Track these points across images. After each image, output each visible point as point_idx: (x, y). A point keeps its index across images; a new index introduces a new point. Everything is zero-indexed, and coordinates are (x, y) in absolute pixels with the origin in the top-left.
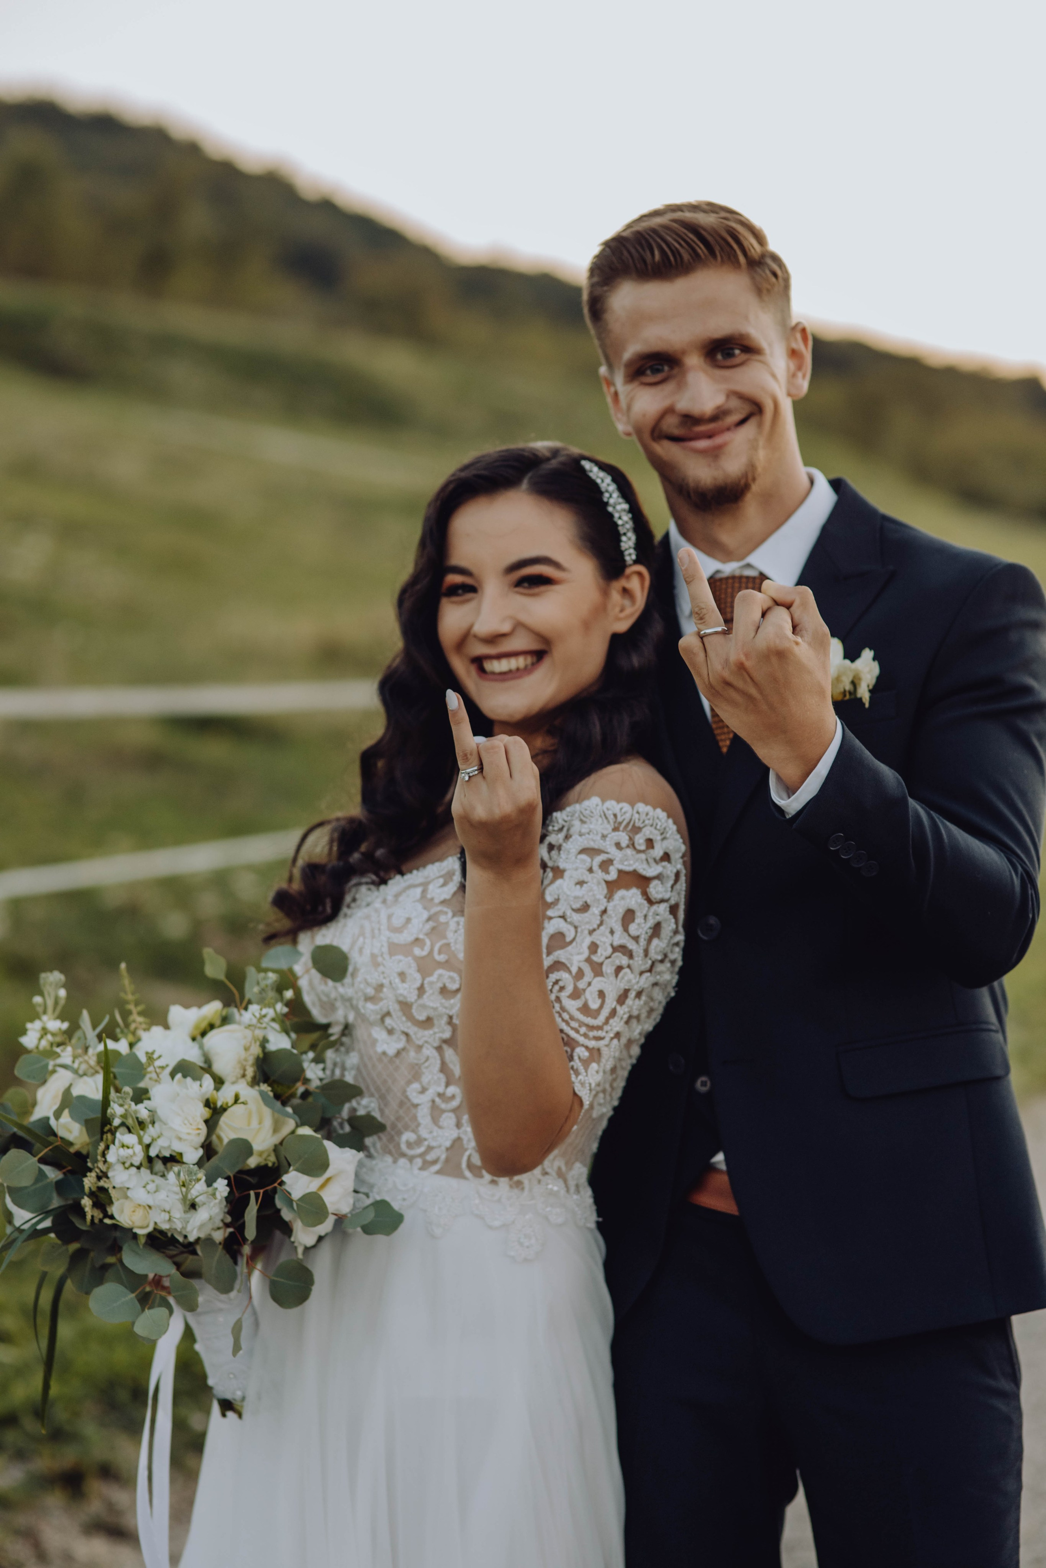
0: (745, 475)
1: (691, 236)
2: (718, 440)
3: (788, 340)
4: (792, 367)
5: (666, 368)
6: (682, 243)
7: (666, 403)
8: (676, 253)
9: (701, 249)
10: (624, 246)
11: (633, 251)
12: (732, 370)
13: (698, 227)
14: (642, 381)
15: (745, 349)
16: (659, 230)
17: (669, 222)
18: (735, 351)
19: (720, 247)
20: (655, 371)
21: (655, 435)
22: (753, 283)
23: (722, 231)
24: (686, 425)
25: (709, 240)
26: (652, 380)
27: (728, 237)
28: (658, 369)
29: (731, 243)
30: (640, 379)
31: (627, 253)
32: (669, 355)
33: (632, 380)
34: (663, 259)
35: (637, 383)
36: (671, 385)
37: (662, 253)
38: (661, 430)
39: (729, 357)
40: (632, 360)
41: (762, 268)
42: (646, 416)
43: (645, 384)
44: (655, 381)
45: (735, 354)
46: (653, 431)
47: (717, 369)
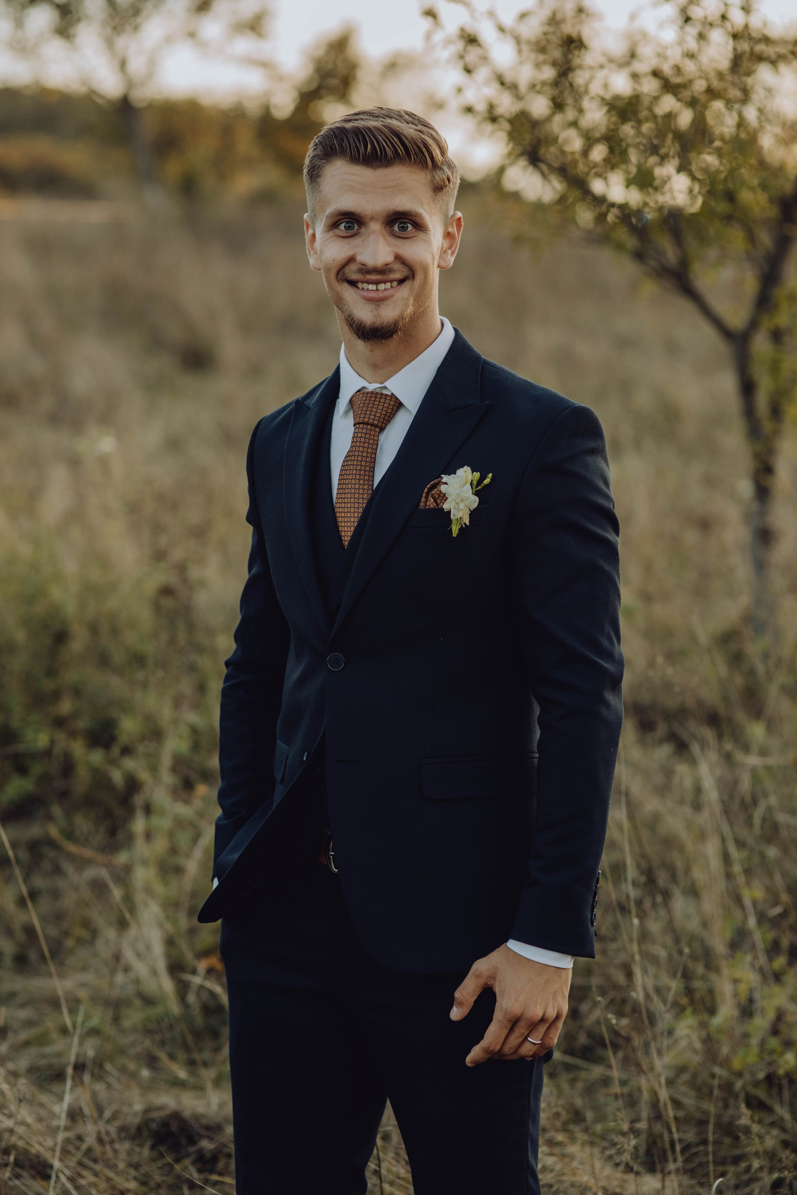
1: (396, 140)
3: (446, 226)
4: (446, 245)
5: (356, 227)
6: (389, 143)
7: (350, 253)
8: (383, 149)
9: (401, 151)
11: (351, 141)
12: (403, 240)
13: (401, 133)
14: (336, 233)
15: (416, 226)
16: (373, 130)
17: (382, 126)
18: (409, 225)
19: (415, 152)
20: (347, 228)
21: (339, 277)
22: (432, 181)
23: (418, 141)
24: (361, 272)
25: (408, 145)
26: (344, 234)
27: (422, 146)
28: (349, 227)
29: (423, 150)
30: (335, 231)
31: (346, 140)
32: (360, 217)
33: (328, 231)
34: (372, 151)
35: (332, 235)
36: (357, 241)
37: (373, 147)
38: (343, 273)
39: (403, 230)
40: (332, 215)
41: (441, 172)
42: (335, 261)
43: (339, 236)
44: (346, 235)
45: (407, 227)
46: (338, 273)
47: (392, 237)
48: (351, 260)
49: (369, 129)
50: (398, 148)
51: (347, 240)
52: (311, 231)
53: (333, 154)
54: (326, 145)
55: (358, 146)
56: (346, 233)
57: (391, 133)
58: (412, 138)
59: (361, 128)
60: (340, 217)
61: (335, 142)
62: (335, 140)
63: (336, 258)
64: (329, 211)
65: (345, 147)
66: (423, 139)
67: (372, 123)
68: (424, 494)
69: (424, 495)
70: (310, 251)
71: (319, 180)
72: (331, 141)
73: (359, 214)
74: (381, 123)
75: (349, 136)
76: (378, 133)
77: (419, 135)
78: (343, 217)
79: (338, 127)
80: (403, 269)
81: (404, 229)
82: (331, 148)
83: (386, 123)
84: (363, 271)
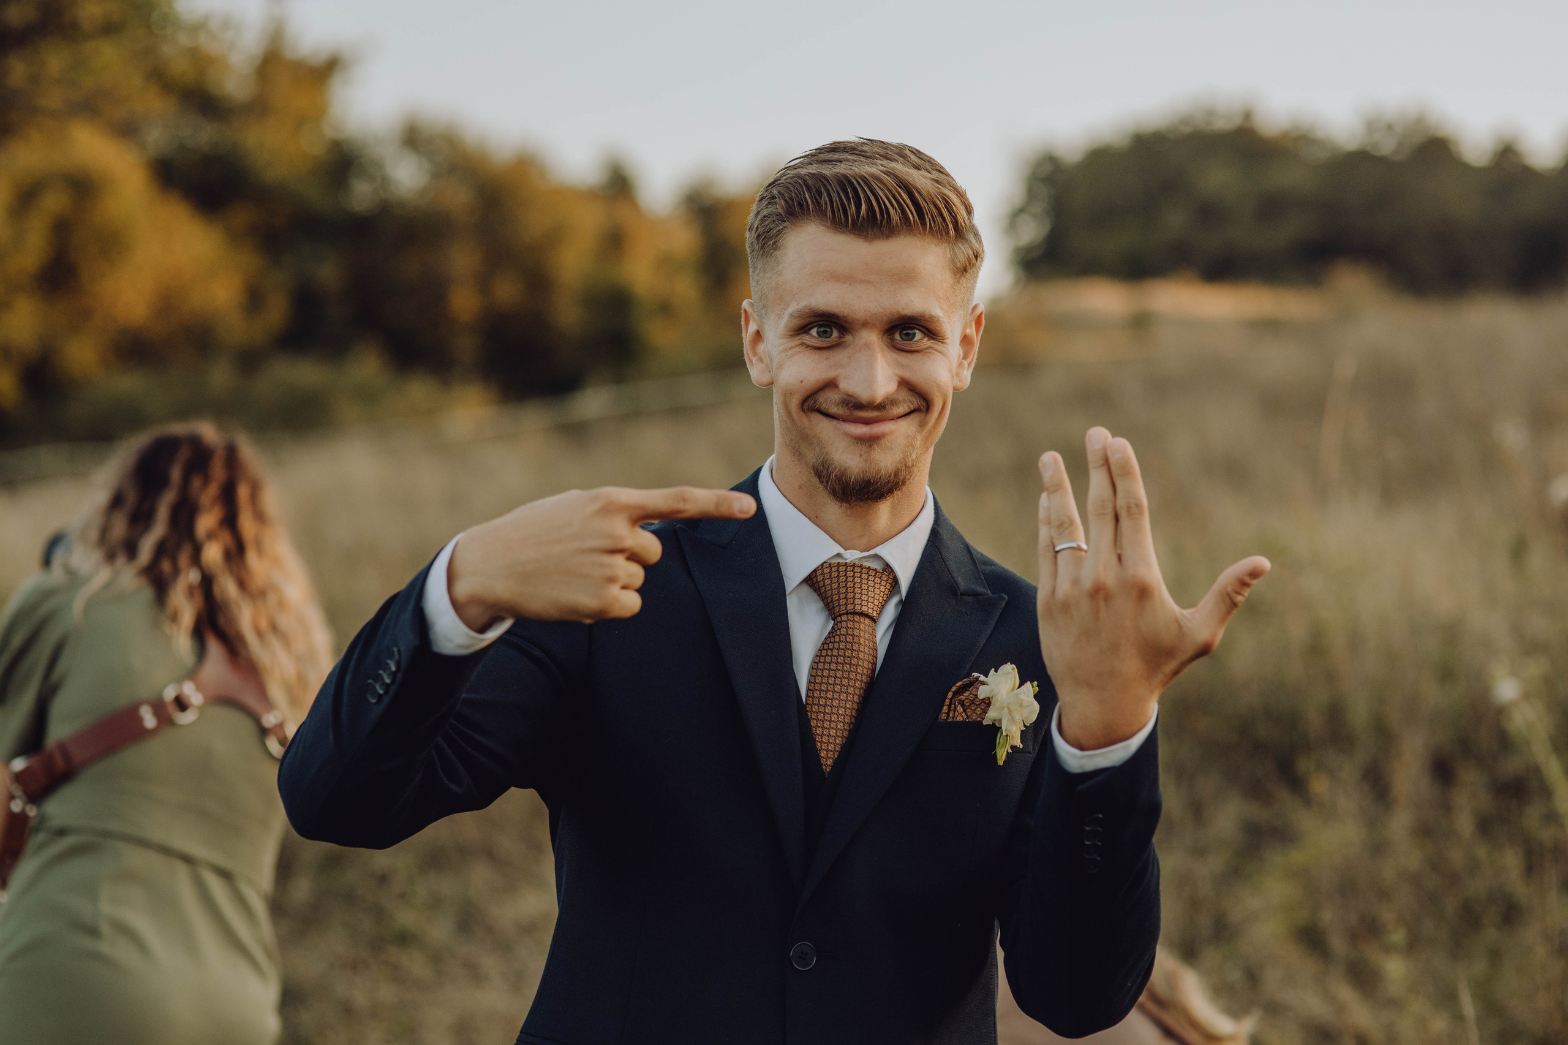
0: (897, 473)
1: (905, 196)
2: (877, 429)
4: (962, 355)
5: (835, 334)
6: (893, 201)
7: (828, 374)
8: (884, 211)
9: (912, 215)
10: (824, 186)
11: (835, 196)
12: (909, 355)
13: (911, 184)
14: (806, 342)
15: (929, 334)
16: (870, 180)
17: (883, 172)
18: (917, 331)
19: (932, 216)
20: (821, 333)
21: (806, 405)
22: (953, 261)
23: (937, 197)
24: (847, 405)
25: (921, 203)
26: (819, 344)
27: (941, 205)
28: (825, 332)
29: (944, 212)
30: (804, 338)
31: (825, 194)
32: (846, 321)
33: (792, 336)
34: (868, 214)
35: (799, 342)
36: (840, 356)
37: (869, 206)
38: (815, 402)
39: (907, 338)
40: (801, 314)
41: (966, 245)
42: (803, 383)
43: (808, 346)
44: (822, 346)
45: (914, 334)
46: (804, 401)
47: (893, 351)
48: (830, 384)
49: (863, 178)
50: (907, 209)
51: (825, 354)
52: (753, 327)
53: (803, 214)
54: (792, 199)
55: (845, 206)
56: (822, 341)
57: (897, 185)
58: (929, 192)
59: (852, 176)
60: (813, 319)
61: (807, 196)
62: (806, 193)
63: (806, 378)
64: (794, 307)
65: (824, 206)
66: (945, 195)
67: (868, 169)
68: (947, 700)
69: (947, 702)
70: (751, 357)
71: (777, 253)
72: (800, 194)
73: (844, 317)
74: (881, 168)
75: (830, 188)
76: (878, 186)
77: (938, 188)
78: (817, 319)
79: (813, 174)
80: (913, 399)
81: (910, 337)
82: (800, 205)
83: (887, 168)
84: (850, 406)
